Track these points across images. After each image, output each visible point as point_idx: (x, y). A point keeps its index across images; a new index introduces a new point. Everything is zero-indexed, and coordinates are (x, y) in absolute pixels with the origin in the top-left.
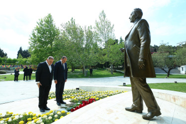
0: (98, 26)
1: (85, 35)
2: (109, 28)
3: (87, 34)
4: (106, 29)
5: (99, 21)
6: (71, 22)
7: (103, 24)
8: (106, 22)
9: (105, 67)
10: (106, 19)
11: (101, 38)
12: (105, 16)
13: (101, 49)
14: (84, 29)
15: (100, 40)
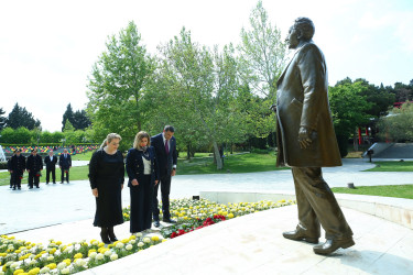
0: (247, 44)
1: (216, 68)
2: (278, 46)
3: (220, 65)
4: (268, 51)
5: (249, 29)
6: (180, 38)
7: (260, 37)
8: (269, 31)
9: (271, 145)
10: (267, 22)
11: (257, 73)
12: (264, 16)
13: (258, 100)
14: (212, 54)
15: (254, 78)
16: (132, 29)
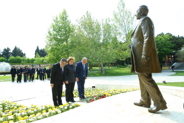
0: (116, 18)
1: (102, 29)
2: (130, 19)
3: (104, 27)
4: (125, 21)
5: (117, 11)
6: (86, 16)
7: (122, 15)
8: (126, 12)
9: (127, 64)
10: (125, 8)
11: (120, 31)
12: (124, 5)
13: (121, 43)
14: (100, 23)
15: (120, 34)
16: (65, 13)
